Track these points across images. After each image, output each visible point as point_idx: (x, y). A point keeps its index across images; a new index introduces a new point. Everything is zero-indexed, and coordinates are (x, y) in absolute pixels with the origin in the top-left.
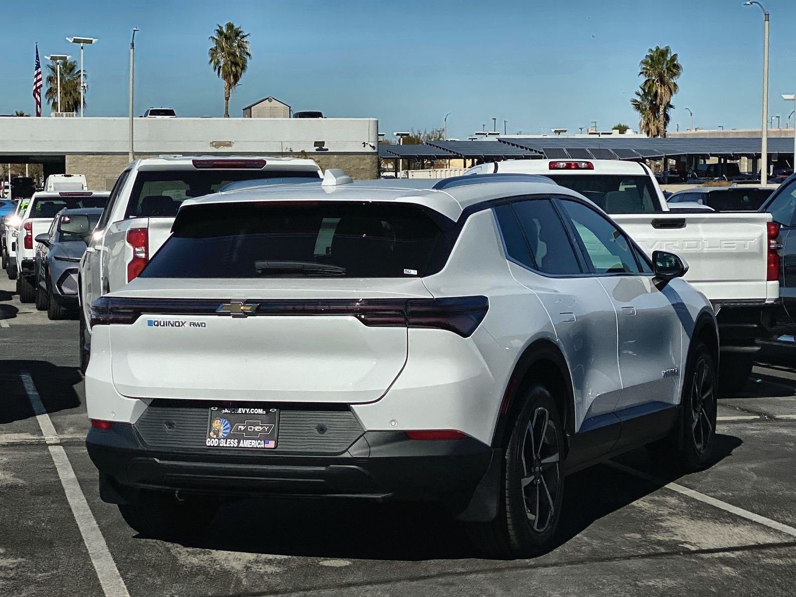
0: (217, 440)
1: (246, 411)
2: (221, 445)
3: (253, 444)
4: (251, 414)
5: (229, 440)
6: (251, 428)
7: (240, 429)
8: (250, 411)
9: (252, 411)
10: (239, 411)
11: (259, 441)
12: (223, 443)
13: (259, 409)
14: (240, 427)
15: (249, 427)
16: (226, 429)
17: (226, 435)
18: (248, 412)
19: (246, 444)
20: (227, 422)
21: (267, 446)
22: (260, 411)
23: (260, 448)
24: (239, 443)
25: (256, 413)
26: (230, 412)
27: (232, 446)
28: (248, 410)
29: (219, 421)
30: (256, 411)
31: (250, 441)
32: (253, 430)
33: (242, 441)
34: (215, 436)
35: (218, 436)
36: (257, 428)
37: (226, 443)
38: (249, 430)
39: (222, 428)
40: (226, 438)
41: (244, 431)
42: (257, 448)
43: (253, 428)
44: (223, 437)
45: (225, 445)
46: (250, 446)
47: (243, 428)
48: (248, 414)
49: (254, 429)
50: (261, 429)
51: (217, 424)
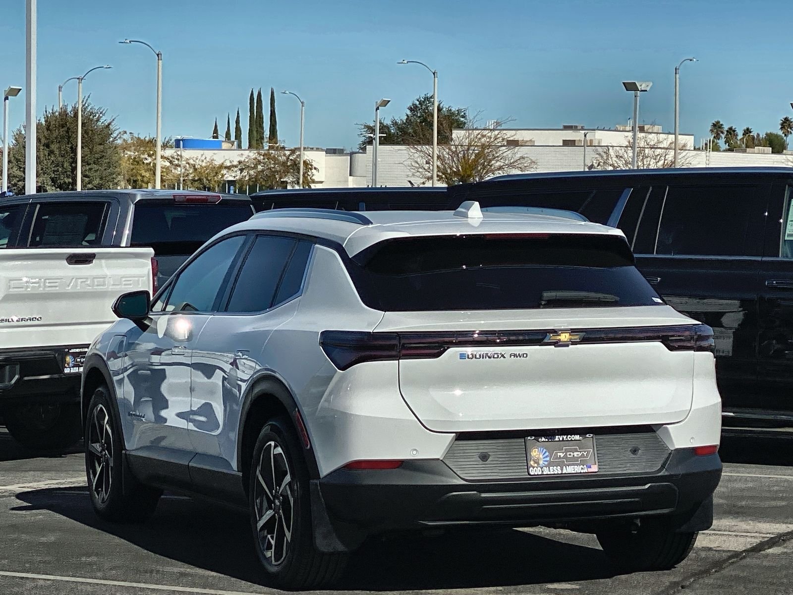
0: (539, 468)
1: (563, 438)
2: (545, 473)
3: (576, 470)
4: (568, 440)
5: (552, 468)
6: (570, 455)
7: (560, 456)
8: (567, 438)
9: (570, 438)
10: (557, 439)
11: (582, 466)
12: (546, 471)
13: (576, 436)
14: (559, 454)
15: (568, 453)
16: (547, 457)
17: (546, 463)
18: (565, 439)
19: (570, 470)
20: (545, 450)
21: (590, 470)
22: (577, 437)
23: (583, 473)
24: (562, 470)
25: (573, 439)
26: (547, 440)
27: (556, 473)
28: (565, 437)
29: (537, 450)
30: (573, 438)
31: (573, 467)
32: (572, 456)
33: (564, 467)
34: (536, 465)
35: (538, 464)
36: (576, 454)
37: (549, 471)
38: (568, 456)
39: (541, 456)
40: (548, 466)
41: (563, 458)
42: (581, 473)
43: (572, 454)
44: (544, 465)
45: (549, 473)
46: (574, 472)
47: (562, 455)
48: (566, 441)
49: (574, 455)
50: (580, 455)
51: (535, 453)
